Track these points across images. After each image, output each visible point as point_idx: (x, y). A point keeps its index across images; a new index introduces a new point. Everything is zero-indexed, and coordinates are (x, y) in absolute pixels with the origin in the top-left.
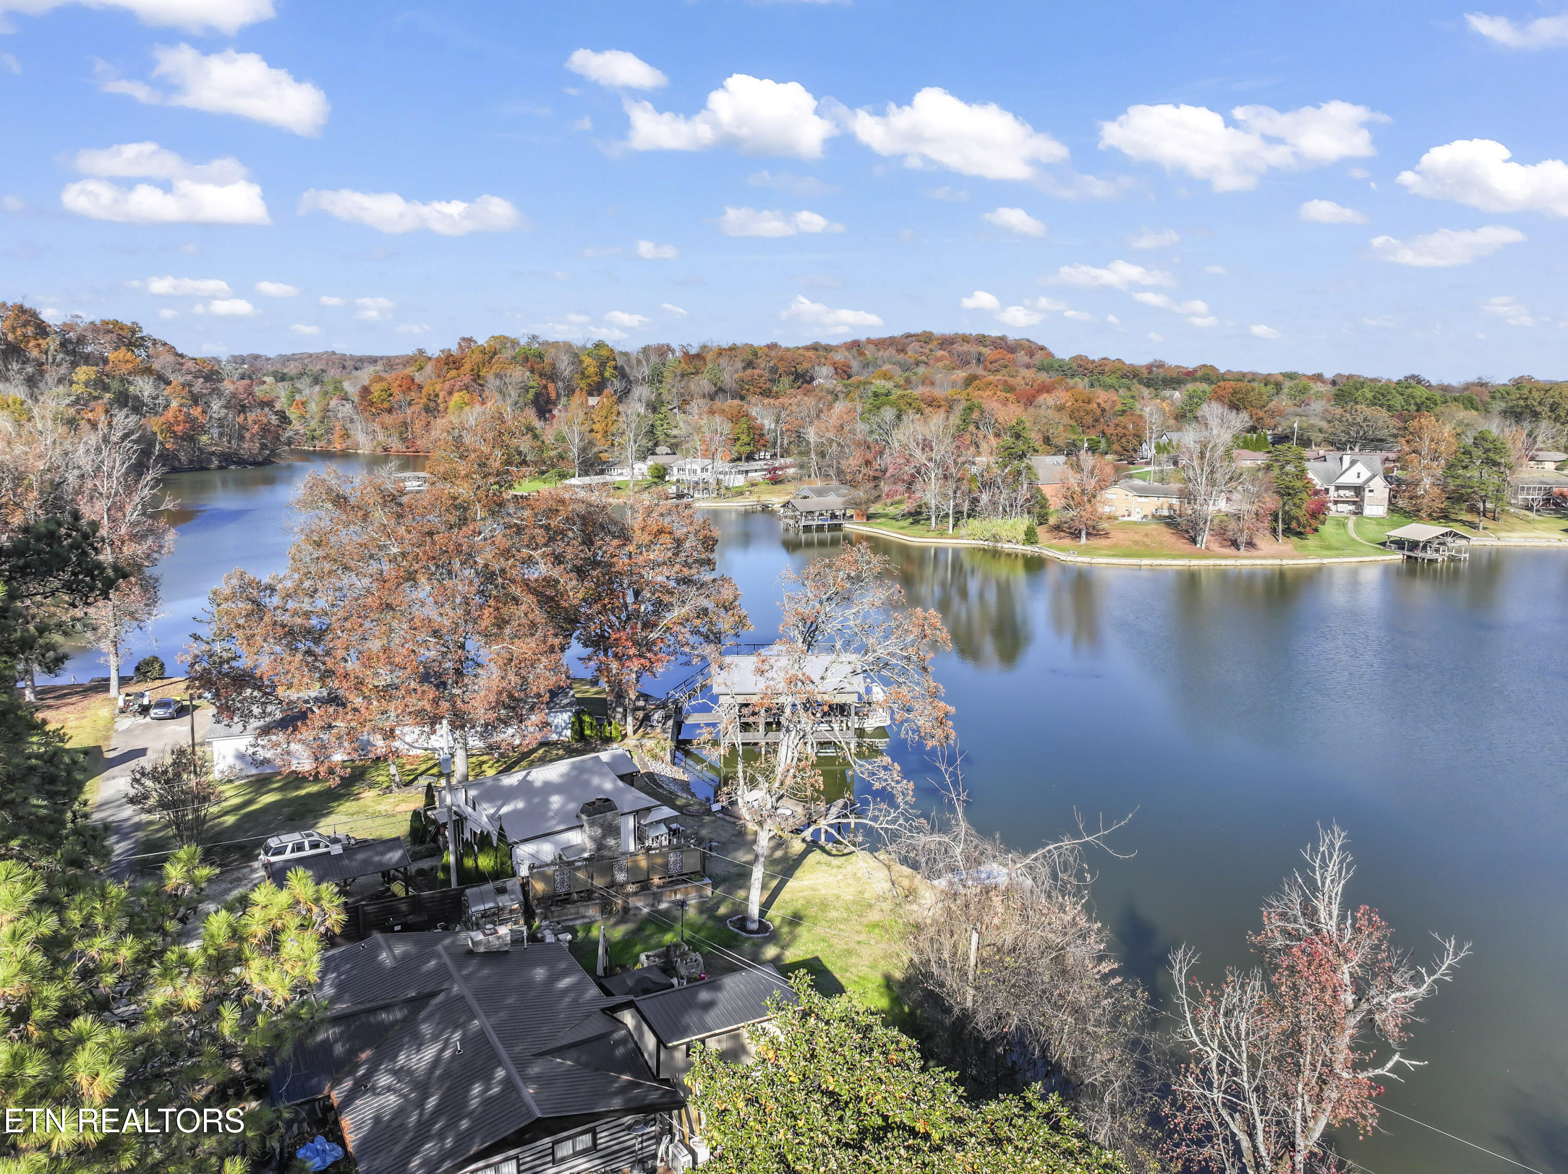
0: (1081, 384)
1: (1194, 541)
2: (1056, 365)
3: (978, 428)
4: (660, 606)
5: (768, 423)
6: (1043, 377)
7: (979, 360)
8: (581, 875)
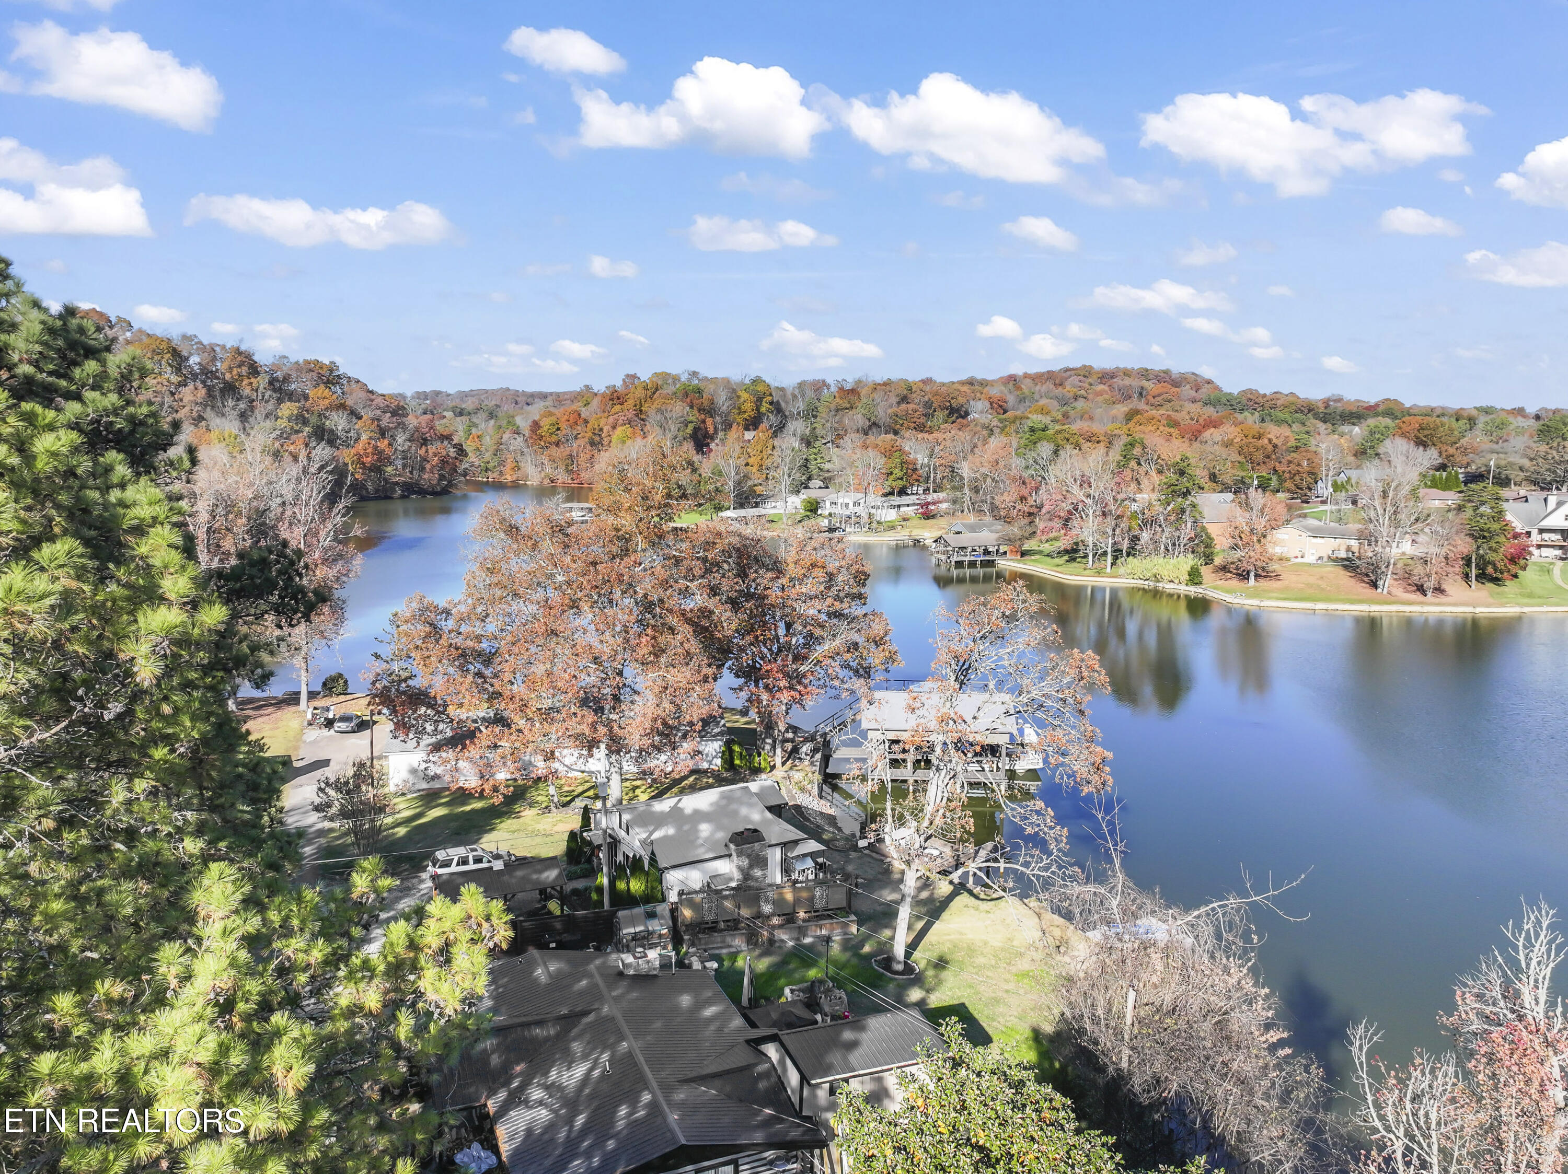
0: (1251, 419)
1: (1374, 585)
2: (1224, 400)
3: (1139, 464)
4: (811, 640)
5: (921, 458)
6: (1210, 411)
7: (1141, 394)
8: (728, 904)
